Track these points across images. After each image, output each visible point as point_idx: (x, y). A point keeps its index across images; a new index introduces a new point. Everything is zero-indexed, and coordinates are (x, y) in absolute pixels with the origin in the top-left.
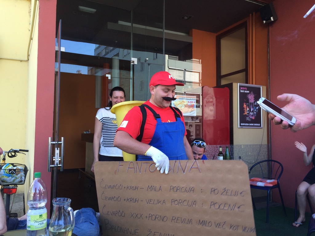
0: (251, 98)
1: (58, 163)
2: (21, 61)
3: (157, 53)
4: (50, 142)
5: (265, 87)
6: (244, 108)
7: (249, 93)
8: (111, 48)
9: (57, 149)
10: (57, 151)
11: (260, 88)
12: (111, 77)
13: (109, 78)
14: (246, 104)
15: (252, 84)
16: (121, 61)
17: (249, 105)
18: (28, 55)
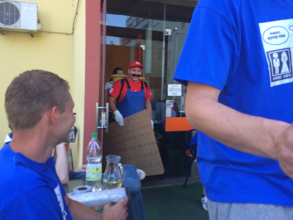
1: (105, 126)
2: (67, 34)
3: (184, 22)
4: (97, 107)
8: (142, 19)
9: (104, 113)
10: (103, 115)
12: (146, 48)
13: (144, 49)
16: (154, 32)
18: (73, 29)
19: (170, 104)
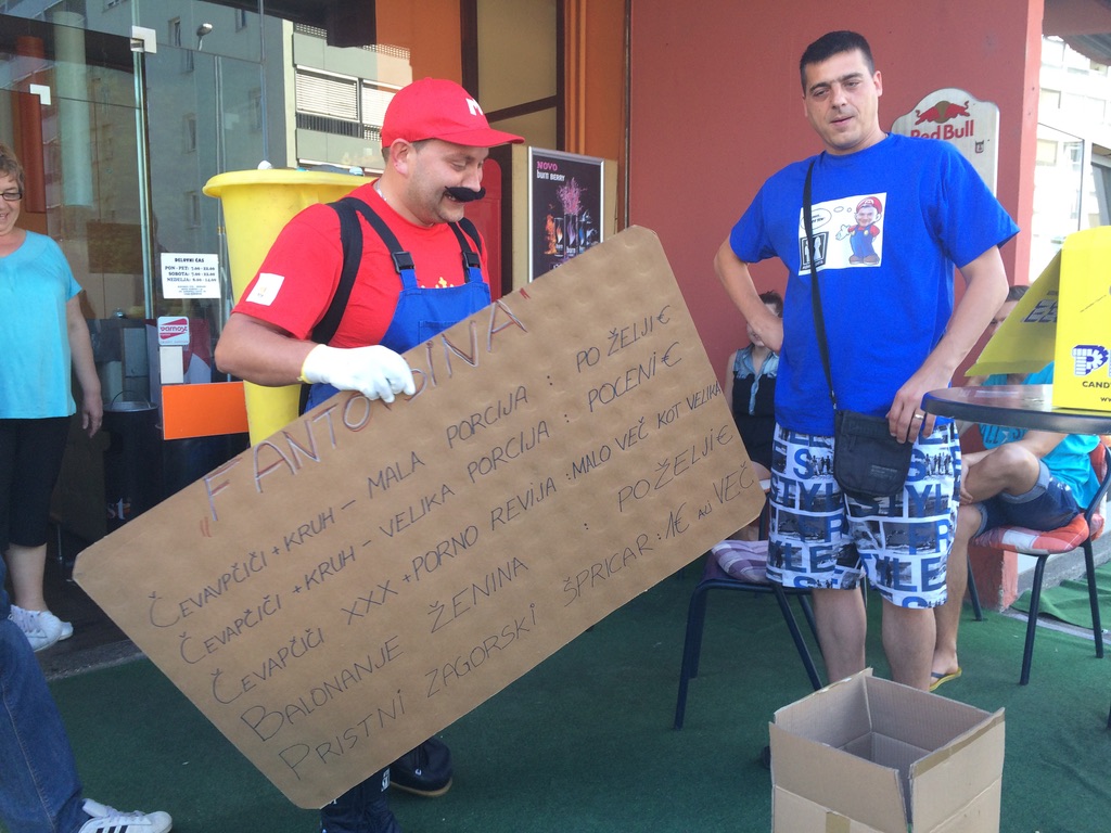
0: (571, 198)
5: (614, 165)
6: (546, 233)
7: (562, 184)
11: (599, 167)
12: (53, 96)
13: (45, 100)
14: (553, 221)
15: (577, 151)
17: (562, 221)
19: (175, 332)
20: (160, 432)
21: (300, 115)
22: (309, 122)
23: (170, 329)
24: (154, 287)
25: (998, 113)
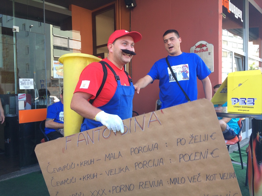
19: (22, 97)
20: (18, 122)
21: (54, 46)
22: (56, 47)
23: (21, 97)
24: (17, 86)
25: (213, 46)
